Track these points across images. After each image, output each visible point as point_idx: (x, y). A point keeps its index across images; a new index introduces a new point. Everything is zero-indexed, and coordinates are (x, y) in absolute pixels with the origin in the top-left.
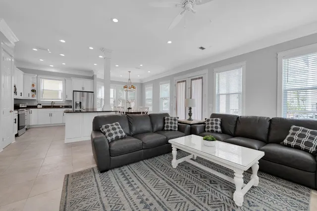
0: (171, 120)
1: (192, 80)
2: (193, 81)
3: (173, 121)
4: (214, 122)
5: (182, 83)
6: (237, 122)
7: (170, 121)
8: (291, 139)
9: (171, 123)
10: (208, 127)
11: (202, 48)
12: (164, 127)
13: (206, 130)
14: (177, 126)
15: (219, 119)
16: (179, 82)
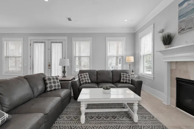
0: (53, 79)
1: (52, 42)
2: (53, 44)
3: (56, 80)
4: (86, 76)
5: (40, 44)
6: (97, 74)
7: (52, 81)
8: (123, 79)
9: (54, 82)
10: (83, 80)
11: (70, 19)
12: (46, 88)
13: (82, 82)
14: (60, 84)
15: (87, 73)
16: (35, 42)
